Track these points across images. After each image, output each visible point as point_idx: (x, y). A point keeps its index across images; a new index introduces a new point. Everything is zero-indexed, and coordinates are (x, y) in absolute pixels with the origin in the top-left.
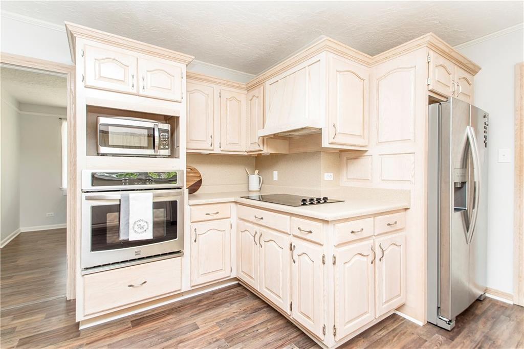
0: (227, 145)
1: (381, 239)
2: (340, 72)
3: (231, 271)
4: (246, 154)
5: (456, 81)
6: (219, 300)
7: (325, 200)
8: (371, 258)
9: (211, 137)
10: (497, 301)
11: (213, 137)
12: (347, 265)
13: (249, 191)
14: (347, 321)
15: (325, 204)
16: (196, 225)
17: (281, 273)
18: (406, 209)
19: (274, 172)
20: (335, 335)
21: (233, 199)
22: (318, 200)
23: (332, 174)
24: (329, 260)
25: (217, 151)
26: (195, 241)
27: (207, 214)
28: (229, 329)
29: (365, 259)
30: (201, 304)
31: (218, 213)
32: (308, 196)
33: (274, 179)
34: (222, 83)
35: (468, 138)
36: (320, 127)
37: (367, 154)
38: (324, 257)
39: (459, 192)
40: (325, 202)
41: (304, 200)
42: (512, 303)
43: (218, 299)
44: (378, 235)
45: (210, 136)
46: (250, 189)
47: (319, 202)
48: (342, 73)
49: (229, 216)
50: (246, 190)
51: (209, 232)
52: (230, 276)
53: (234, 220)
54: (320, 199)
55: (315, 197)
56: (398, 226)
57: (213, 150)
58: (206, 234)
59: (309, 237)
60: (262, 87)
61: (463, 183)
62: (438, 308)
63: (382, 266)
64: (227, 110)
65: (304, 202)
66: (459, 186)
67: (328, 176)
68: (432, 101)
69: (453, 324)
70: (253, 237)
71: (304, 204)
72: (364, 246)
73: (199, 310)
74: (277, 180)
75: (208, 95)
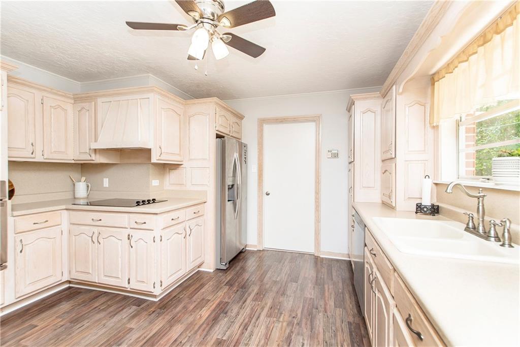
0: (51, 153)
1: (190, 222)
2: (164, 109)
3: (62, 275)
4: (73, 162)
5: (231, 124)
6: (52, 303)
7: (154, 200)
8: (183, 235)
9: (32, 145)
10: (250, 250)
11: (34, 144)
12: (169, 241)
13: (75, 198)
14: (169, 276)
15: (154, 204)
16: (20, 236)
17: (120, 259)
18: (205, 202)
19: (104, 179)
20: (161, 286)
21: (64, 207)
22: (149, 201)
23: (158, 181)
24: (158, 239)
25: (39, 158)
26: (21, 252)
27: (34, 224)
28: (72, 316)
29: (180, 235)
30: (31, 311)
31: (47, 221)
32: (141, 198)
33: (104, 186)
34: (44, 90)
35: (235, 160)
36: (149, 148)
37: (182, 166)
38: (154, 238)
39: (230, 190)
40: (154, 202)
41: (137, 202)
42: (256, 249)
43: (50, 302)
44: (188, 220)
45: (31, 143)
46: (76, 196)
47: (149, 203)
48: (165, 110)
49: (59, 223)
50: (71, 197)
51: (36, 241)
52: (61, 280)
53: (65, 226)
54: (150, 200)
55: (146, 199)
56: (200, 214)
57: (34, 158)
58: (33, 243)
59: (143, 226)
60: (93, 103)
61: (233, 186)
62: (221, 258)
63: (191, 239)
64: (51, 117)
65: (138, 203)
66: (230, 187)
67: (155, 183)
68: (218, 136)
69: (228, 265)
70: (91, 238)
71: (138, 205)
72: (179, 228)
73: (31, 316)
74: (108, 186)
75: (27, 100)
